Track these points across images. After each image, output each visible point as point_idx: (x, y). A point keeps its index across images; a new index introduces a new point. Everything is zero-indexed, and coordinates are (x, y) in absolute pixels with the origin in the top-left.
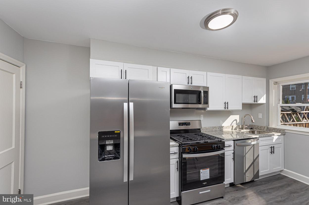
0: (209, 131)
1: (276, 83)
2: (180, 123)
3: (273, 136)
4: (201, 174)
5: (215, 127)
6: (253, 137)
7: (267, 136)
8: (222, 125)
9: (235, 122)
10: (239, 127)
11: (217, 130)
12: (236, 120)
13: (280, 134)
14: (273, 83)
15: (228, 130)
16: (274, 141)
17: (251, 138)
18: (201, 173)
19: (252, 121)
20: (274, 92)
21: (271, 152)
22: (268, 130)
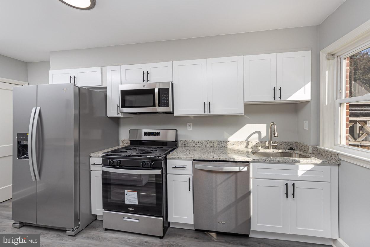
0: (200, 147)
1: (332, 55)
2: (147, 132)
3: (297, 164)
4: (126, 196)
5: (211, 142)
6: (235, 160)
7: (276, 161)
8: (227, 139)
9: (257, 135)
10: (264, 145)
11: (215, 146)
12: (259, 133)
13: (319, 161)
14: (325, 55)
15: (238, 147)
16: (300, 173)
17: (232, 160)
18: (125, 194)
19: (274, 134)
20: (327, 76)
21: (287, 194)
22: (318, 152)
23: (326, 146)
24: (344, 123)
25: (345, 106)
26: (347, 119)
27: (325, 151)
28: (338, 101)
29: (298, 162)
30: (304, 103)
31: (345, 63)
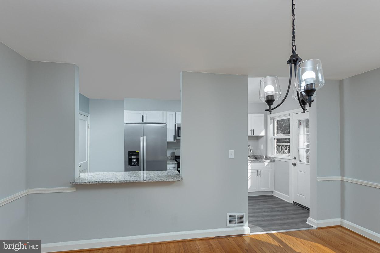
1: (272, 118)
13: (269, 161)
14: (270, 118)
19: (251, 151)
20: (270, 127)
21: (258, 175)
22: (267, 158)
23: (269, 155)
24: (276, 146)
25: (276, 139)
26: (277, 144)
27: (270, 157)
28: (274, 137)
29: (265, 161)
30: (262, 137)
31: (276, 123)
